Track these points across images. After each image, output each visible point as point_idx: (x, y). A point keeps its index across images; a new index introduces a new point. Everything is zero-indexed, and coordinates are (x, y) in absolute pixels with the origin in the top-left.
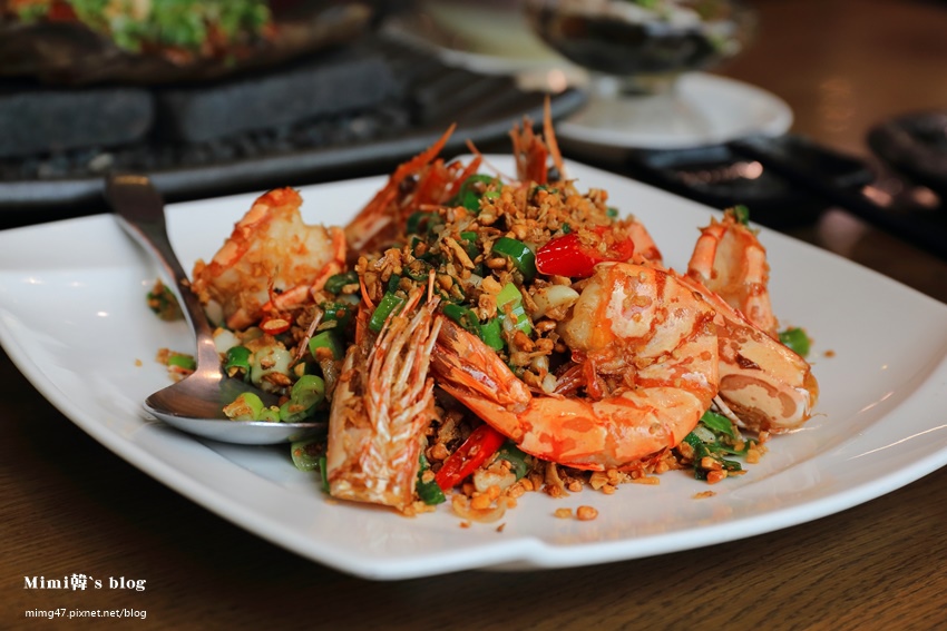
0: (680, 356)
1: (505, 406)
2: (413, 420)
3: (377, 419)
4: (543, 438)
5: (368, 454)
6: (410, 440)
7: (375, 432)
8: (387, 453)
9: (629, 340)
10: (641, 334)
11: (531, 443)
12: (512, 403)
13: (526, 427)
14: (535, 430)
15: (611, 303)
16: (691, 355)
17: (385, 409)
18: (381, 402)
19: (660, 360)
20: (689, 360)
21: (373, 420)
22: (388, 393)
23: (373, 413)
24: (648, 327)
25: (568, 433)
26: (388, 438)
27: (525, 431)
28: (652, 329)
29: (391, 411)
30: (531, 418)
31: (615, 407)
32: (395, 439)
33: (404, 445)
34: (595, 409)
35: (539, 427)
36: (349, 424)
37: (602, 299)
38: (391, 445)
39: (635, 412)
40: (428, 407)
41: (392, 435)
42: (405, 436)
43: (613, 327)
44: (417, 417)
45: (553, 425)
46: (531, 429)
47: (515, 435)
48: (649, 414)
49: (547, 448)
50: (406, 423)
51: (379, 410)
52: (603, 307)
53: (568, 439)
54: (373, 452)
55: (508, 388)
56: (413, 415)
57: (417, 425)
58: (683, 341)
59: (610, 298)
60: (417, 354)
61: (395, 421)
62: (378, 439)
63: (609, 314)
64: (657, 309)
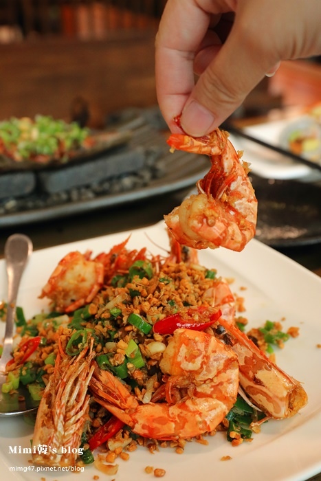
0: (216, 381)
1: (124, 410)
2: (77, 421)
3: (57, 422)
4: (144, 427)
5: (52, 442)
6: (75, 433)
7: (56, 430)
8: (62, 441)
9: (191, 372)
10: (196, 369)
11: (138, 429)
12: (128, 409)
13: (135, 422)
14: (139, 423)
15: (180, 354)
16: (223, 381)
17: (62, 417)
18: (60, 414)
19: (207, 382)
20: (221, 384)
21: (56, 423)
22: (64, 408)
23: (56, 419)
24: (200, 366)
25: (155, 425)
26: (63, 433)
27: (135, 423)
28: (202, 367)
29: (65, 418)
30: (137, 416)
31: (180, 410)
32: (66, 434)
33: (71, 436)
34: (170, 412)
35: (141, 422)
36: (43, 425)
37: (175, 352)
38: (64, 437)
39: (189, 414)
40: (85, 413)
41: (65, 431)
42: (72, 432)
43: (181, 366)
44: (79, 420)
45: (148, 420)
46: (137, 422)
47: (131, 424)
48: (197, 416)
49: (146, 432)
50: (73, 424)
51: (59, 418)
52: (176, 355)
53: (156, 427)
54: (54, 441)
55: (126, 400)
56: (77, 419)
57: (78, 425)
58: (219, 373)
59: (179, 351)
60: (81, 385)
61: (67, 423)
62: (57, 434)
63: (179, 359)
64: (204, 356)
